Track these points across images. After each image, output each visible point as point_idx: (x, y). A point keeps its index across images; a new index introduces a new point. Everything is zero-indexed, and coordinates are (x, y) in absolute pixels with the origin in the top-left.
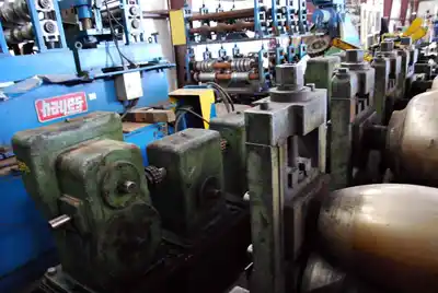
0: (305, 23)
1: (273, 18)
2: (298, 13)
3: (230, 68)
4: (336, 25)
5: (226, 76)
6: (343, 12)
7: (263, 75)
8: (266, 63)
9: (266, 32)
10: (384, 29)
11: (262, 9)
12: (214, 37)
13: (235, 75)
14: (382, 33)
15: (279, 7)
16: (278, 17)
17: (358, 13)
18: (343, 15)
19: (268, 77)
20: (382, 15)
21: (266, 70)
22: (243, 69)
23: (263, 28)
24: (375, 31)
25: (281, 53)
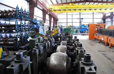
0: (29, 29)
1: (21, 27)
2: (28, 26)
3: (8, 40)
4: (38, 28)
5: (7, 43)
6: (39, 25)
7: (18, 43)
8: (19, 39)
9: (19, 31)
10: (50, 29)
11: (18, 25)
12: (3, 31)
13: (10, 43)
14: (49, 30)
15: (22, 25)
16: (22, 27)
17: (43, 25)
18: (39, 26)
19: (19, 43)
20: (49, 26)
21: (19, 41)
22: (12, 41)
23: (18, 30)
24: (48, 30)
25: (23, 36)
